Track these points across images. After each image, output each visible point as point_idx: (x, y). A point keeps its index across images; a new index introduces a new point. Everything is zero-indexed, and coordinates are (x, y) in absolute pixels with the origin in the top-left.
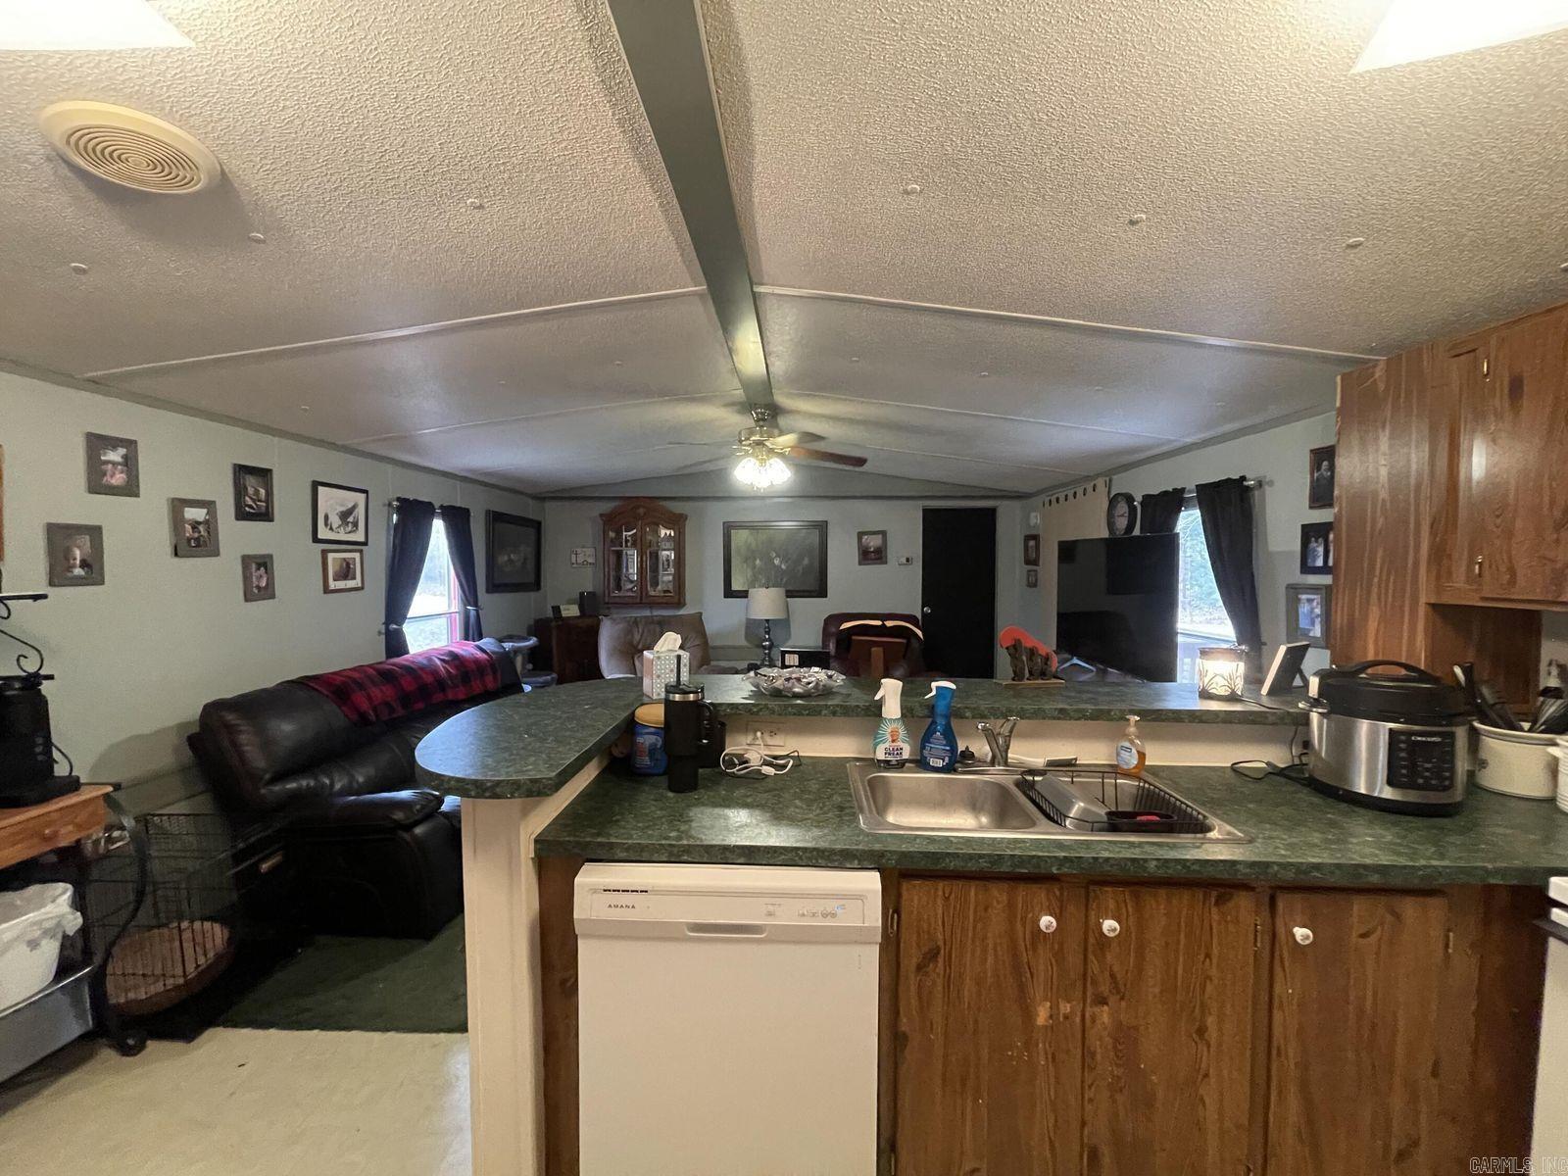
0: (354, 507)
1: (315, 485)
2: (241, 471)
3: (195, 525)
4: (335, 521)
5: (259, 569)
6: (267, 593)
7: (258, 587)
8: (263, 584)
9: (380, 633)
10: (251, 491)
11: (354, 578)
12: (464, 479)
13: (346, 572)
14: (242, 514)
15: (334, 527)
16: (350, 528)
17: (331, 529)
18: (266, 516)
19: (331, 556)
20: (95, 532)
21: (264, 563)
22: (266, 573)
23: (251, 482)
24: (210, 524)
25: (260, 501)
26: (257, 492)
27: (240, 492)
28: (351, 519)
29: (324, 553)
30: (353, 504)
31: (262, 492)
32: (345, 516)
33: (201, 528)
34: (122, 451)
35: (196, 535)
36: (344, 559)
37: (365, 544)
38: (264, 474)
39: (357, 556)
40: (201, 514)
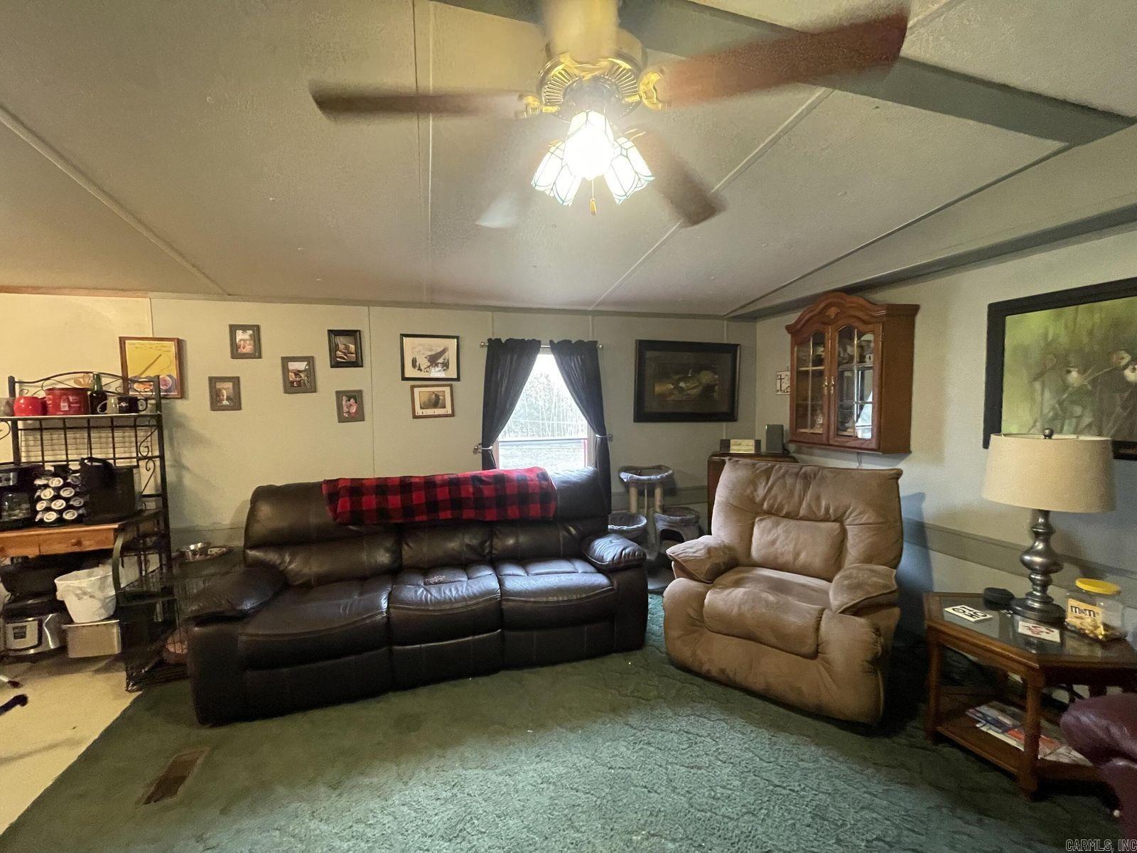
0: (444, 351)
1: (402, 336)
2: (333, 334)
3: (297, 373)
4: (423, 362)
5: (350, 400)
6: (359, 416)
7: (348, 412)
8: (353, 410)
9: (475, 451)
10: (341, 347)
11: (443, 406)
12: (595, 313)
13: (436, 402)
15: (422, 367)
16: (440, 368)
17: (420, 369)
18: (357, 363)
19: (416, 390)
20: (236, 381)
21: (356, 396)
22: (356, 403)
23: (341, 341)
25: (351, 354)
26: (347, 348)
28: (441, 361)
29: (413, 387)
30: (442, 348)
31: (352, 347)
32: (433, 360)
33: (302, 375)
34: (250, 332)
35: (298, 379)
36: (433, 392)
37: (458, 379)
38: (354, 334)
39: (447, 390)
40: (302, 366)
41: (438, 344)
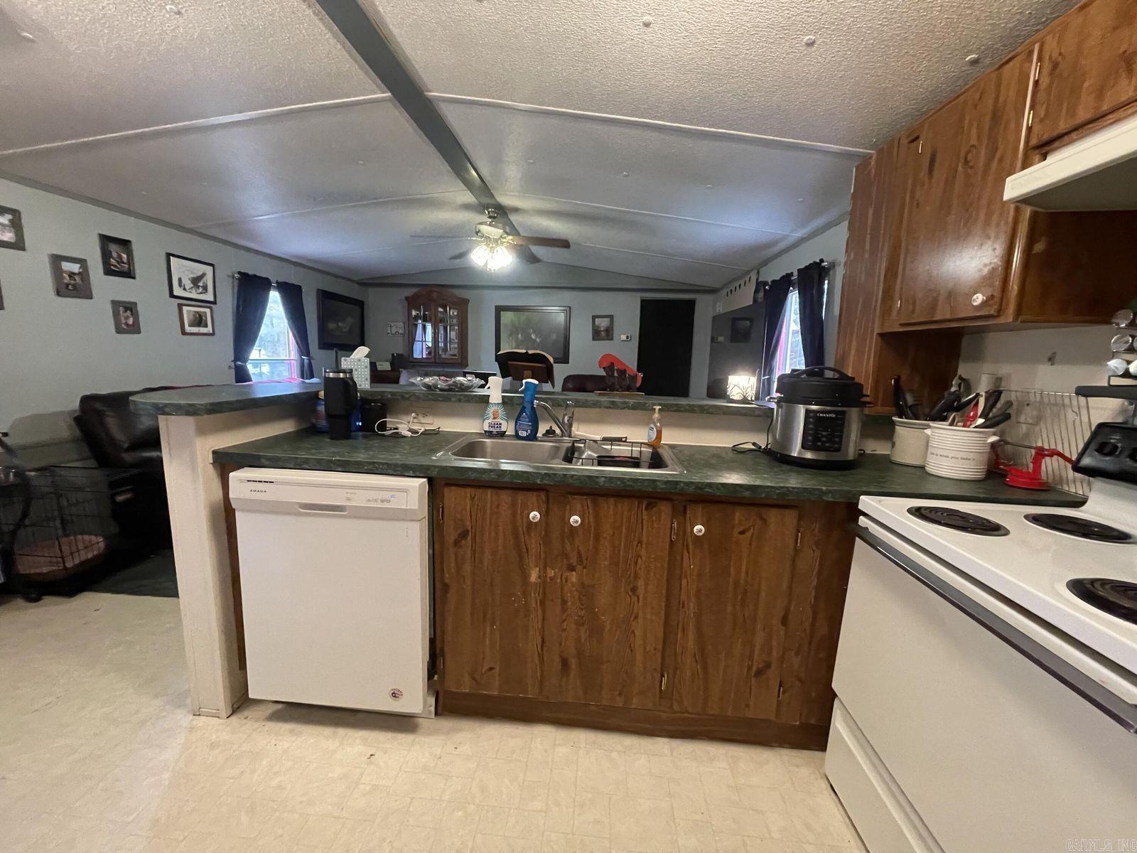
0: (204, 275)
1: (169, 255)
2: (105, 240)
3: (72, 275)
4: (188, 284)
5: (126, 311)
6: (135, 329)
7: (127, 324)
8: (131, 321)
9: (230, 367)
10: (115, 255)
11: (206, 326)
12: (296, 264)
13: (199, 321)
14: (109, 271)
15: (187, 287)
16: (201, 290)
17: (185, 289)
18: (129, 274)
19: (185, 309)
21: (131, 308)
22: (132, 314)
23: (114, 248)
24: (84, 274)
25: (123, 263)
26: (120, 257)
27: (106, 256)
28: (201, 284)
29: (180, 306)
30: (201, 273)
31: (125, 256)
32: (196, 281)
33: (77, 278)
34: (10, 217)
35: (73, 282)
36: (197, 312)
37: (214, 303)
38: (125, 244)
39: (208, 311)
40: (75, 268)
41: (200, 269)
